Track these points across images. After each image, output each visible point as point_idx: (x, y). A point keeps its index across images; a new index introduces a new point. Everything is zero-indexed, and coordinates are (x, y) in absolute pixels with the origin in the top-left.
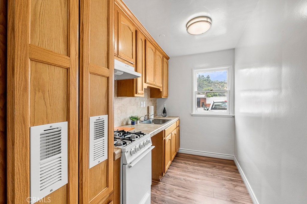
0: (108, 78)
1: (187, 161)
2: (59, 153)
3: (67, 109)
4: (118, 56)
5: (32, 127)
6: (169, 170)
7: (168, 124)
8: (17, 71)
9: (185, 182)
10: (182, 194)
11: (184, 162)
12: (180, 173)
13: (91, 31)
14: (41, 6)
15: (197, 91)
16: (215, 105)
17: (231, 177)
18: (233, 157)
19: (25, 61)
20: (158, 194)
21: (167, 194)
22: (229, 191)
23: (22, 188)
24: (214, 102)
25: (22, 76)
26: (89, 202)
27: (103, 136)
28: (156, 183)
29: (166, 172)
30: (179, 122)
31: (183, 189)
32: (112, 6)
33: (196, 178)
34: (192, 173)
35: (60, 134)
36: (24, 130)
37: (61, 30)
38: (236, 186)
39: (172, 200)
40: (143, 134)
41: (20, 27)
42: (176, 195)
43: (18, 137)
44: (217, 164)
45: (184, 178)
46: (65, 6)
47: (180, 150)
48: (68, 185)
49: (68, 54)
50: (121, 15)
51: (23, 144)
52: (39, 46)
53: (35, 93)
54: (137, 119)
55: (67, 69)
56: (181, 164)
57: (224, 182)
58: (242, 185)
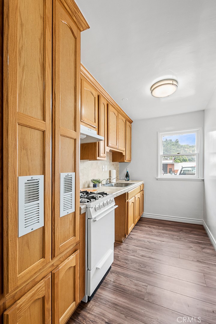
0: (75, 140)
1: (152, 225)
2: (37, 200)
3: (43, 165)
4: (82, 120)
5: (19, 177)
6: (132, 233)
7: (131, 187)
8: (10, 133)
9: (149, 244)
10: (146, 254)
11: (149, 226)
12: (144, 236)
13: (61, 99)
14: (25, 81)
15: (162, 154)
16: (184, 171)
17: (198, 240)
18: (202, 222)
19: (15, 125)
20: (121, 254)
21: (130, 254)
22: (196, 252)
23: (13, 223)
24: (183, 167)
25: (13, 136)
26: (60, 246)
27: (71, 190)
28: (118, 244)
29: (129, 235)
30: (143, 186)
31: (147, 250)
32: (79, 75)
33: (161, 241)
34: (157, 236)
35: (38, 185)
36: (14, 178)
37: (39, 99)
38: (204, 248)
39: (135, 259)
40: (106, 194)
41: (12, 99)
42: (139, 255)
43: (11, 183)
44: (184, 228)
45: (148, 240)
46: (41, 79)
47: (144, 215)
48: (44, 227)
49: (44, 119)
50: (84, 82)
51: (14, 189)
52: (24, 113)
53: (21, 150)
54: (99, 182)
55: (43, 132)
56: (146, 228)
57: (191, 245)
58: (211, 247)
